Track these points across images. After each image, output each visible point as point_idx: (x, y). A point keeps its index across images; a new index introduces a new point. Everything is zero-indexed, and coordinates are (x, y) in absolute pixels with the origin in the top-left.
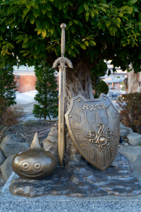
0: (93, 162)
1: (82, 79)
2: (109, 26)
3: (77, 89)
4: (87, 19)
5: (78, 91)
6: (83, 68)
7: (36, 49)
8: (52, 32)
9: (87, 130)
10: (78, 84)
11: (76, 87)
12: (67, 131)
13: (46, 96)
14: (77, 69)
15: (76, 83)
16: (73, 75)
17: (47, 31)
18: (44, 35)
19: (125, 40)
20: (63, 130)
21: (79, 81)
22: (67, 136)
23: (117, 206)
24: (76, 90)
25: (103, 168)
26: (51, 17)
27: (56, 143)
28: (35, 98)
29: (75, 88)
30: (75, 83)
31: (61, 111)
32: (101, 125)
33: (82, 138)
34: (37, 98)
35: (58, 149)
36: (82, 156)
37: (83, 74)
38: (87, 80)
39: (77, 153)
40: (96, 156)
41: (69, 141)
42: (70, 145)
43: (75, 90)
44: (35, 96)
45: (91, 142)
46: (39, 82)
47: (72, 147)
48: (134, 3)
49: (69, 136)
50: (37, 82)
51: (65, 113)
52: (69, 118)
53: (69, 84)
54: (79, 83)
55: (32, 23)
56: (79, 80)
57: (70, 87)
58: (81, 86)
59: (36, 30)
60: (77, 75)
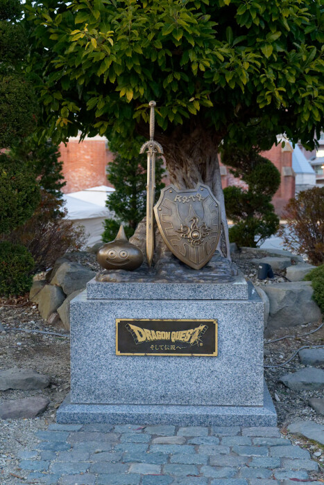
0: (185, 260)
1: (199, 160)
2: (230, 81)
3: (191, 180)
4: (195, 73)
5: (192, 184)
6: (201, 139)
7: (118, 116)
8: (142, 91)
9: (178, 224)
10: (192, 171)
11: (188, 175)
12: (157, 227)
13: (135, 198)
14: (190, 143)
15: (188, 168)
16: (183, 153)
17: (134, 90)
18: (130, 96)
19: (263, 97)
20: (152, 225)
21: (194, 165)
22: (157, 232)
23: (200, 289)
24: (189, 181)
25: (197, 267)
26: (139, 72)
27: (144, 241)
28: (107, 202)
29: (187, 177)
30: (186, 168)
31: (150, 204)
32: (195, 218)
33: (172, 232)
34: (113, 203)
35: (146, 247)
36: (173, 254)
37: (202, 152)
38: (210, 164)
39: (168, 250)
40: (188, 253)
41: (158, 239)
42: (160, 242)
43: (187, 181)
44: (106, 199)
45: (182, 238)
46: (117, 163)
47: (163, 244)
48: (275, 39)
49: (159, 233)
50: (114, 164)
51: (153, 206)
52: (159, 211)
53: (177, 170)
54: (195, 169)
55: (113, 81)
56: (195, 162)
57: (177, 177)
58: (197, 175)
59: (117, 90)
60: (190, 154)
